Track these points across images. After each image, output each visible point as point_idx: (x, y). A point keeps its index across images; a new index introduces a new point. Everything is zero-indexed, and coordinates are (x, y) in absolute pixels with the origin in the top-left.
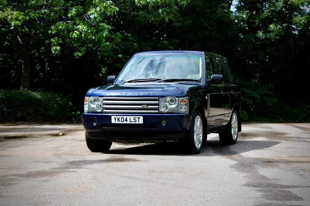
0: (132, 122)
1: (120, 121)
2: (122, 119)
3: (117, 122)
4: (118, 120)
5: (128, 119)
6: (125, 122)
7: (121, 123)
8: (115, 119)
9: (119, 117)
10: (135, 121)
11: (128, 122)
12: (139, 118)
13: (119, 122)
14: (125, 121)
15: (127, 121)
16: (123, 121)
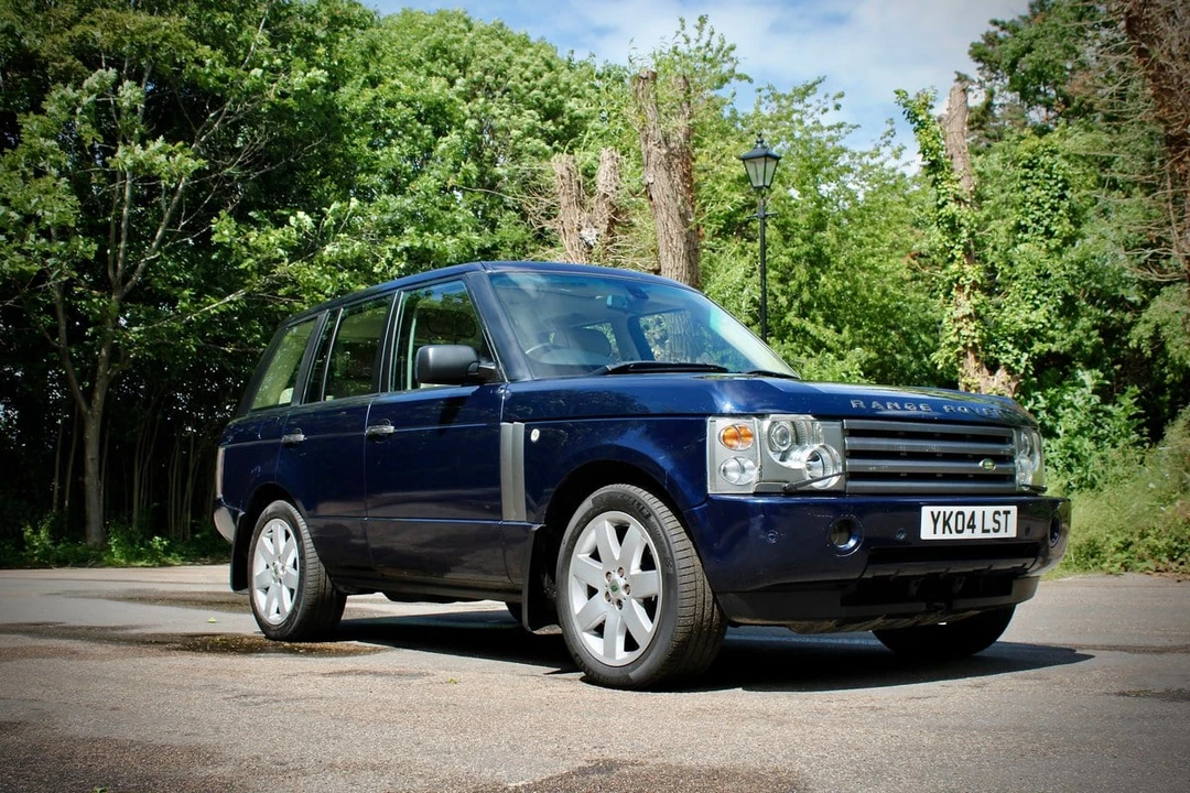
0: (988, 531)
1: (953, 529)
2: (960, 517)
3: (939, 536)
4: (946, 523)
5: (978, 522)
6: (967, 535)
7: (955, 536)
8: (935, 521)
9: (948, 509)
10: (996, 526)
11: (978, 534)
12: (1007, 513)
13: (947, 536)
14: (969, 527)
15: (972, 527)
16: (960, 528)
